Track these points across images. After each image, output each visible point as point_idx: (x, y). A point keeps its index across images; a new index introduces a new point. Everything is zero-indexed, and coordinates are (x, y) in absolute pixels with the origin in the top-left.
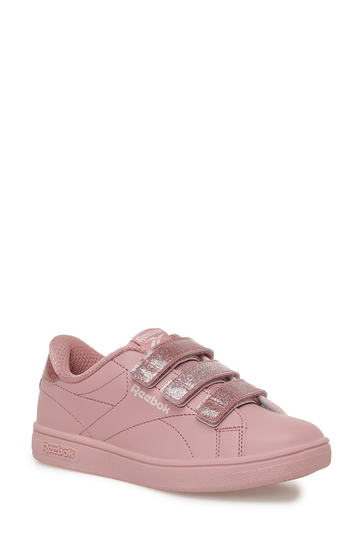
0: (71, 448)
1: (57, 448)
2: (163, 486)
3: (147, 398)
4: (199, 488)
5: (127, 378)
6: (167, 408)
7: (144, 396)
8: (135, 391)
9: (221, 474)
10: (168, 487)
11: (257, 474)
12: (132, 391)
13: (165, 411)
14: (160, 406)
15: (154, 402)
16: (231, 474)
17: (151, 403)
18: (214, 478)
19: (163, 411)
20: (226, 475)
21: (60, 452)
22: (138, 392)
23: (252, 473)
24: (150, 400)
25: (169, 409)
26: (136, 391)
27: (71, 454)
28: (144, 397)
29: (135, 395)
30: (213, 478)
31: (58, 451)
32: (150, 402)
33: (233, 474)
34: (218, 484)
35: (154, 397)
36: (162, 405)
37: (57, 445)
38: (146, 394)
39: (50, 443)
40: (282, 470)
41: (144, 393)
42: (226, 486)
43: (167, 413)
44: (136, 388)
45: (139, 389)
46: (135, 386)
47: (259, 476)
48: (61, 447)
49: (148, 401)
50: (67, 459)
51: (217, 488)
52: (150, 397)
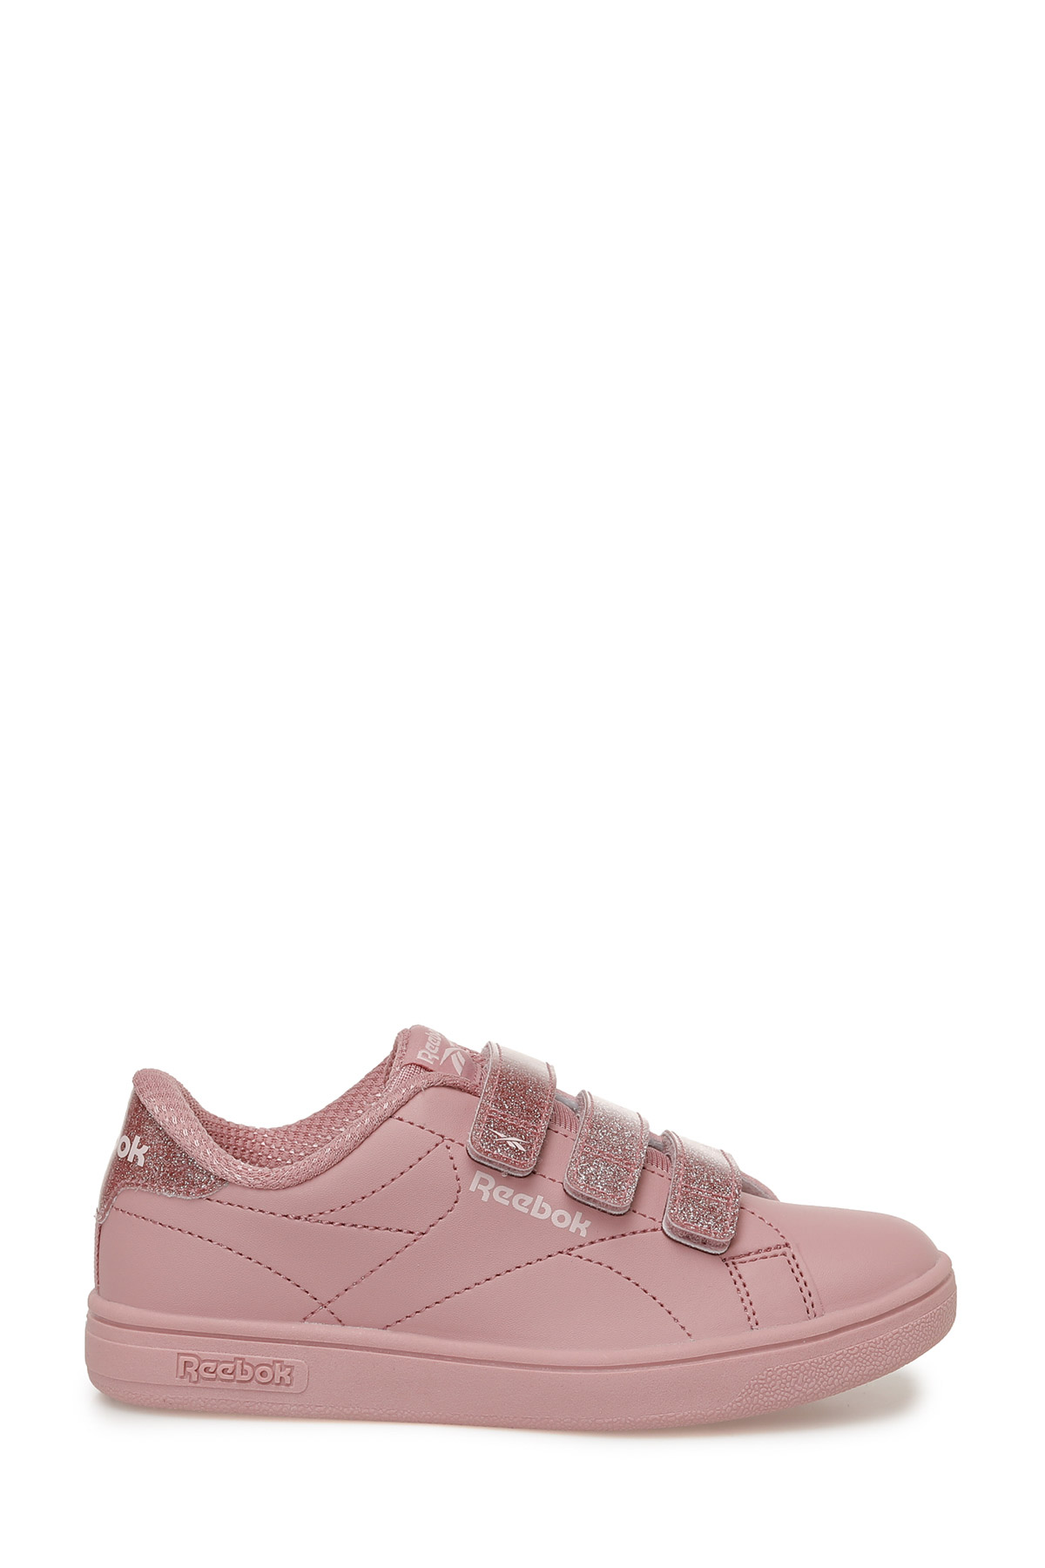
0: (282, 1359)
1: (233, 1365)
2: (615, 1420)
3: (521, 1202)
4: (723, 1412)
5: (452, 1158)
6: (582, 1222)
7: (510, 1199)
8: (481, 1189)
9: (778, 1369)
10: (632, 1419)
11: (860, 1356)
12: (472, 1188)
13: (578, 1230)
14: (561, 1219)
15: (542, 1211)
16: (803, 1365)
17: (534, 1213)
18: (762, 1380)
19: (572, 1230)
20: (790, 1368)
21: (244, 1372)
22: (491, 1191)
23: (848, 1355)
24: (530, 1207)
25: (588, 1223)
26: (485, 1189)
27: (284, 1374)
28: (511, 1203)
29: (485, 1198)
30: (760, 1381)
31: (238, 1371)
32: (530, 1211)
33: (806, 1365)
34: (772, 1393)
35: (540, 1198)
36: (567, 1216)
37: (230, 1356)
38: (514, 1194)
39: (205, 1354)
40: (911, 1338)
41: (510, 1192)
42: (792, 1397)
43: (583, 1234)
44: (484, 1182)
45: (492, 1182)
46: (479, 1175)
47: (864, 1361)
48: (247, 1361)
49: (526, 1211)
50: (272, 1388)
51: (770, 1403)
52: (529, 1200)
